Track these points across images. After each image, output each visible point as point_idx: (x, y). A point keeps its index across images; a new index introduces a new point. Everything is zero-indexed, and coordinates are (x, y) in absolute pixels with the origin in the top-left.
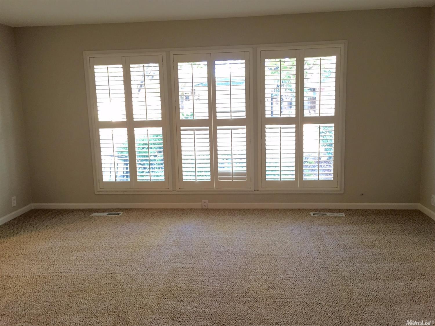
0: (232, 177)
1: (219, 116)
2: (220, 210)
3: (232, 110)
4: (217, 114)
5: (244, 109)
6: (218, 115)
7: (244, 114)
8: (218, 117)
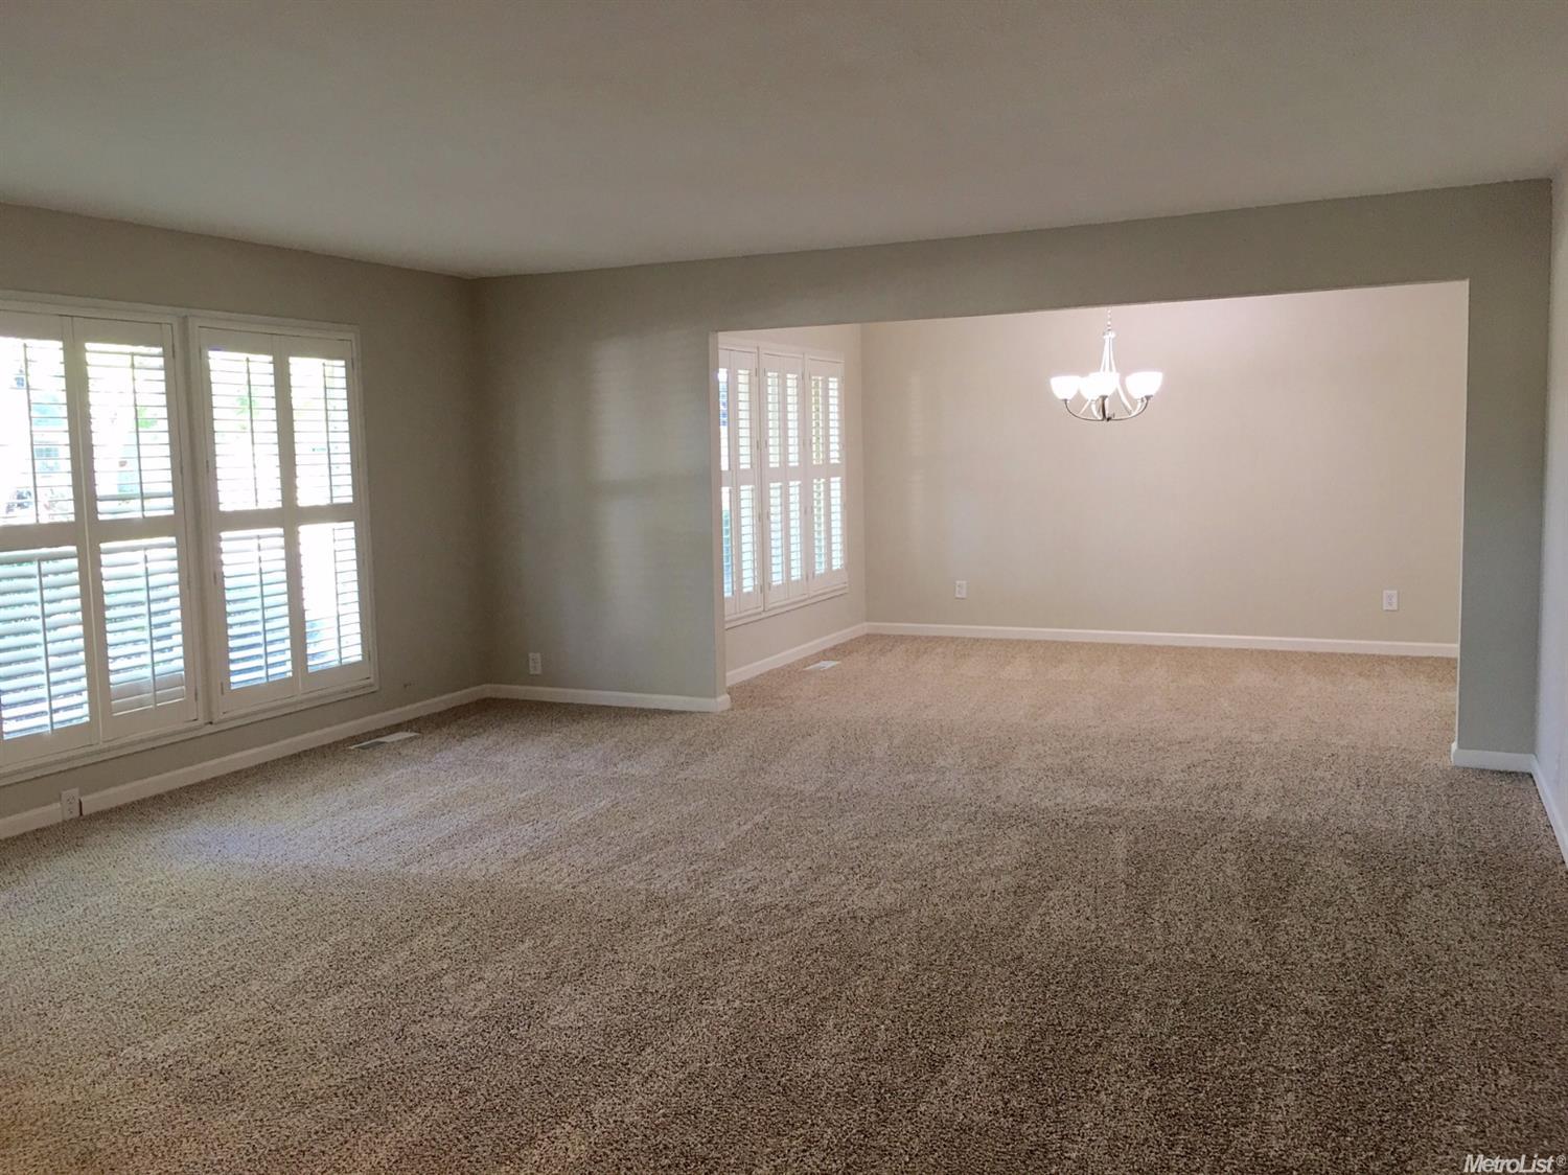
0: (155, 695)
1: (106, 511)
2: (120, 809)
3: (144, 491)
4: (99, 503)
5: (169, 488)
6: (101, 506)
7: (170, 502)
8: (101, 514)
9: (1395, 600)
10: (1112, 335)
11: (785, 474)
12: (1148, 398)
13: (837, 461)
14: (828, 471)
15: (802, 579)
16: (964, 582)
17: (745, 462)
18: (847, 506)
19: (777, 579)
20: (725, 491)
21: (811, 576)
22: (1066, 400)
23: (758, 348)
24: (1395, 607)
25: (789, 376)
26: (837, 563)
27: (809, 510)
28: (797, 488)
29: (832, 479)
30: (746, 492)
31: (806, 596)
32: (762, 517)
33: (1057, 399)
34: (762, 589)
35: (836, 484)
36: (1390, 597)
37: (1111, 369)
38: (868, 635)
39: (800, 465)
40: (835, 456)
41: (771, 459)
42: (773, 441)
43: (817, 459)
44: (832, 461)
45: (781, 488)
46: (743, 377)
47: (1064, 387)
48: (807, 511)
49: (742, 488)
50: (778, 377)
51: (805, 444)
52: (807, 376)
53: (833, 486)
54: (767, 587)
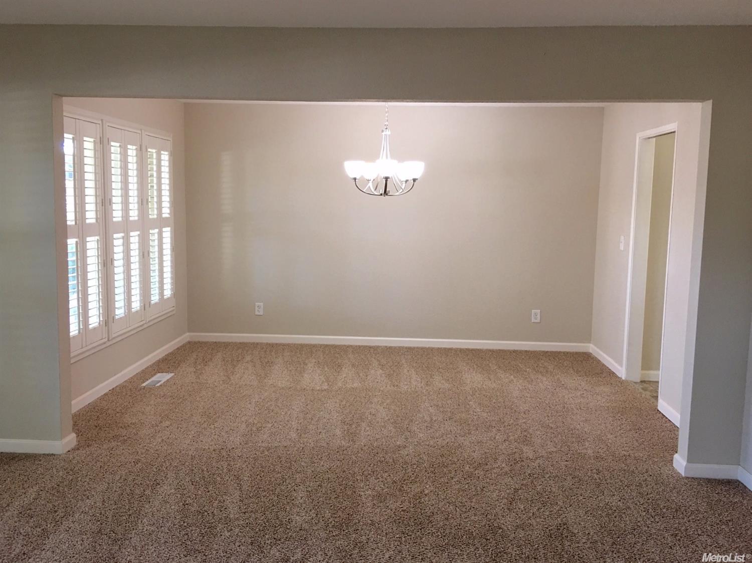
9: (539, 316)
10: (388, 132)
11: (126, 226)
12: (414, 180)
13: (168, 216)
14: (161, 223)
15: (141, 310)
16: (262, 304)
17: (91, 216)
18: (175, 249)
19: (120, 312)
20: (71, 243)
21: (147, 306)
22: (355, 179)
23: (102, 120)
24: (538, 320)
25: (129, 147)
26: (168, 293)
27: (146, 254)
28: (137, 238)
29: (164, 229)
30: (92, 243)
31: (144, 322)
32: (107, 263)
33: (347, 176)
34: (107, 323)
35: (167, 233)
36: (536, 314)
37: (387, 157)
38: (189, 343)
39: (139, 219)
40: (166, 212)
41: (115, 214)
42: (117, 200)
43: (153, 214)
44: (164, 216)
45: (123, 238)
46: (89, 144)
47: (354, 168)
48: (145, 255)
49: (88, 239)
50: (120, 146)
51: (143, 202)
52: (144, 148)
53: (164, 235)
54: (111, 320)
